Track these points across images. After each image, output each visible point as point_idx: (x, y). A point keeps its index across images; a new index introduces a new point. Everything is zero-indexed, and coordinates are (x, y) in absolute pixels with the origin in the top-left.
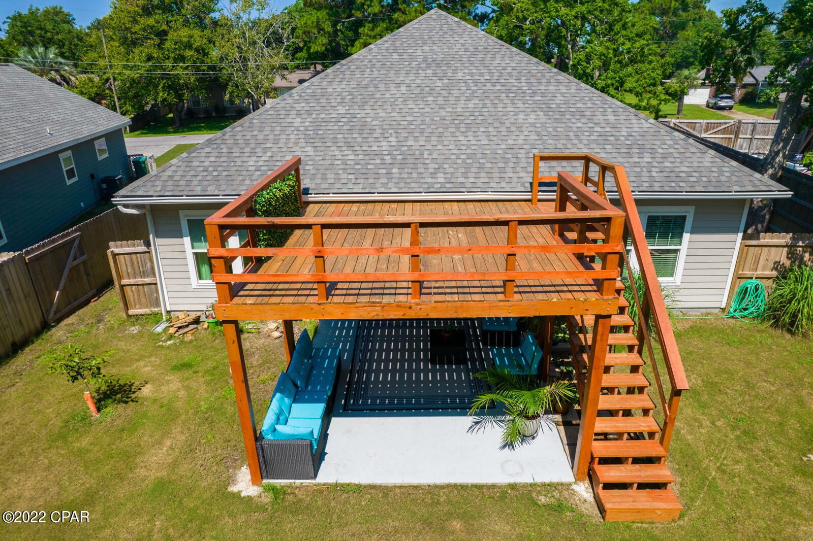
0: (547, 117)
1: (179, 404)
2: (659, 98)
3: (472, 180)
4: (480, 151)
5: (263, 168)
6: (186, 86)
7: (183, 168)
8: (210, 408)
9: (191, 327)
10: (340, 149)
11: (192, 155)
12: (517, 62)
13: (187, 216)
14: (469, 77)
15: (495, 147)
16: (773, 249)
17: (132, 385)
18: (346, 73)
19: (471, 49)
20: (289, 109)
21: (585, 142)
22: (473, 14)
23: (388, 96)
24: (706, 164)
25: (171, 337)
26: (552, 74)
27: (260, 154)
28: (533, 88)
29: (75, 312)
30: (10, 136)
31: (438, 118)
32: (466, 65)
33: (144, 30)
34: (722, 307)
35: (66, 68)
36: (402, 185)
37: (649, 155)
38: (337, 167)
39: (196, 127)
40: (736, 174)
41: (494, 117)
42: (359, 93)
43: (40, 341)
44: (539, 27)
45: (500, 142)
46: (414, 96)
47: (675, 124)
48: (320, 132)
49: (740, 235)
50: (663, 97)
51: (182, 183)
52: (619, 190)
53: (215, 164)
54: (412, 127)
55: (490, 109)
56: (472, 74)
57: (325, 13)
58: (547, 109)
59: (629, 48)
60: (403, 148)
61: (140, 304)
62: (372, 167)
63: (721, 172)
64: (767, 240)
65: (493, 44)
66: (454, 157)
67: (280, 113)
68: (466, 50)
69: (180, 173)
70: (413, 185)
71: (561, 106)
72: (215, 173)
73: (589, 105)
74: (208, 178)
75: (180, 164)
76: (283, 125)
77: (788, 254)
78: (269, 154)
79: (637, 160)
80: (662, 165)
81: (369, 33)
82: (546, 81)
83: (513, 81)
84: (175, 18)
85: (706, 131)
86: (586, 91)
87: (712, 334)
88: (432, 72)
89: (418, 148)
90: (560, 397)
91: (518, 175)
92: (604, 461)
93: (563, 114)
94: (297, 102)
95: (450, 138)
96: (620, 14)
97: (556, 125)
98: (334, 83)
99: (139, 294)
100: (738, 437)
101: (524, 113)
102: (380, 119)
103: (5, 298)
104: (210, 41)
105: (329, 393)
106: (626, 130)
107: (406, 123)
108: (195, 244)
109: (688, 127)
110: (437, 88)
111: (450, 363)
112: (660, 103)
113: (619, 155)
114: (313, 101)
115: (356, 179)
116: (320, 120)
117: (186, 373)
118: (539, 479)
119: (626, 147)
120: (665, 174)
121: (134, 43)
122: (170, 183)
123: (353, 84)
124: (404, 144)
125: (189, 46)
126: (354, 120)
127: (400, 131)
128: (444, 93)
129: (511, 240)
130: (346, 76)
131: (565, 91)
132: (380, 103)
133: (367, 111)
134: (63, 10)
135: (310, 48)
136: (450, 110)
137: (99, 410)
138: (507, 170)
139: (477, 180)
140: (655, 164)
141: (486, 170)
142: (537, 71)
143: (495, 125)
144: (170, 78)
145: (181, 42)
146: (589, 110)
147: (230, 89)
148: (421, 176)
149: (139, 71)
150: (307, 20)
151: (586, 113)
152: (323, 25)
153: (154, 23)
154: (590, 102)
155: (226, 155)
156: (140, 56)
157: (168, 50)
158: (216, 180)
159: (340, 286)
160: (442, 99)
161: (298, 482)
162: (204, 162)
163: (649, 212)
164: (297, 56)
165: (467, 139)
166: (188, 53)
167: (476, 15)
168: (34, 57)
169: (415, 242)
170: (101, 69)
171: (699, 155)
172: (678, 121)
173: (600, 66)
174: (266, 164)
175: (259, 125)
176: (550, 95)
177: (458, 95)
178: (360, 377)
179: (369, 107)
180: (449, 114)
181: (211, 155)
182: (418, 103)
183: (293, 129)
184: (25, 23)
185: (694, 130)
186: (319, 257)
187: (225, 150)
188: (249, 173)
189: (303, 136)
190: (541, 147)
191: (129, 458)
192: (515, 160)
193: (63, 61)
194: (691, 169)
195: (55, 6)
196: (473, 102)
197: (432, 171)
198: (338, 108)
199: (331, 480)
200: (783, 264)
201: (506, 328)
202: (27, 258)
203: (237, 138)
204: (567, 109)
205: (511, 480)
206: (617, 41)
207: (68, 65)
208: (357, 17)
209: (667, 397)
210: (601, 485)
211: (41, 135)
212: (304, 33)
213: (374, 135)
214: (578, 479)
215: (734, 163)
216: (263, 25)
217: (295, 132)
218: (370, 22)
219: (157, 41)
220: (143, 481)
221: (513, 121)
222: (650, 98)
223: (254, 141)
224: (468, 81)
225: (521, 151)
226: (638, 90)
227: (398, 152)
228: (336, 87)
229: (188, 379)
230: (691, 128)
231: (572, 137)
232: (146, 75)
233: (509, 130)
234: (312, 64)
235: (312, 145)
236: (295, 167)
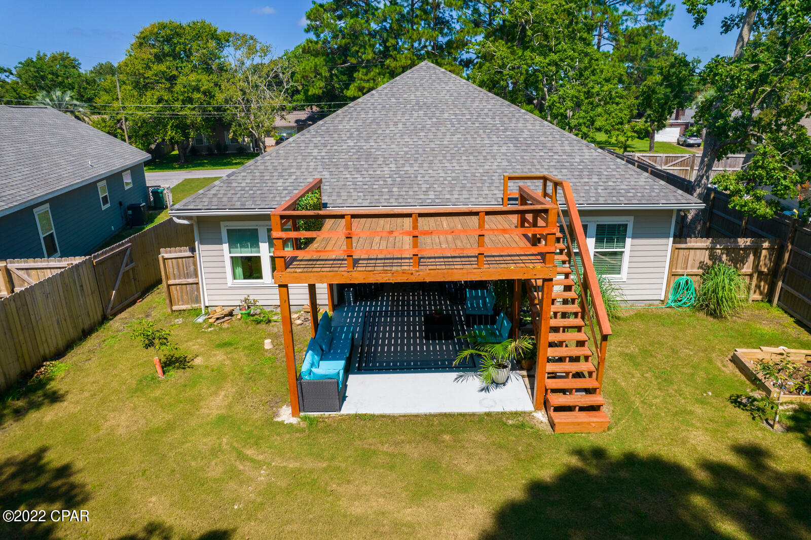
0: (516, 148)
1: (226, 369)
2: (626, 135)
3: (457, 196)
4: (462, 174)
5: (289, 188)
6: (193, 125)
7: (225, 188)
8: (252, 371)
9: (227, 318)
10: (350, 173)
11: (231, 178)
12: (493, 104)
13: (227, 226)
14: (453, 117)
15: (474, 171)
16: (698, 251)
17: (186, 357)
18: (353, 113)
19: (455, 94)
20: (308, 142)
21: (546, 167)
22: (459, 60)
23: (388, 132)
24: (641, 183)
25: (211, 325)
26: (520, 114)
27: (287, 177)
28: (505, 125)
29: (125, 310)
30: (62, 167)
31: (429, 149)
32: (451, 107)
33: (156, 75)
34: (662, 299)
35: (81, 109)
36: (401, 200)
37: (597, 177)
38: (349, 187)
39: (200, 163)
40: (664, 191)
41: (473, 148)
42: (364, 130)
43: (102, 329)
44: (517, 73)
45: (478, 167)
46: (409, 132)
47: (639, 158)
48: (334, 160)
49: (671, 239)
50: (629, 134)
51: (225, 199)
52: (567, 203)
53: (250, 185)
54: (408, 156)
55: (470, 142)
56: (456, 115)
57: (322, 59)
58: (516, 142)
59: (598, 92)
60: (401, 173)
61: (183, 301)
62: (377, 187)
63: (652, 189)
64: (692, 244)
65: (473, 90)
66: (442, 179)
67: (301, 145)
68: (451, 95)
69: (222, 192)
70: (409, 200)
71: (528, 139)
72: (251, 192)
73: (550, 138)
74: (246, 196)
75: (222, 184)
76: (303, 154)
77: (710, 256)
78: (294, 177)
79: (587, 180)
80: (607, 184)
81: (363, 77)
82: (515, 120)
83: (489, 120)
84: (184, 64)
85: (666, 164)
86: (548, 128)
87: (651, 318)
88: (423, 112)
89: (413, 172)
90: (522, 349)
91: (492, 192)
92: (554, 391)
93: (529, 145)
94: (314, 136)
95: (439, 165)
96: (590, 62)
97: (523, 154)
98: (344, 122)
99: (182, 293)
100: (659, 383)
101: (497, 145)
102: (382, 150)
103: (79, 292)
104: (216, 85)
105: (348, 355)
106: (579, 157)
107: (403, 153)
108: (231, 250)
109: (650, 160)
110: (427, 126)
111: (440, 339)
112: (628, 140)
113: (572, 177)
114: (327, 136)
115: (364, 196)
116: (333, 151)
117: (229, 349)
118: (507, 409)
119: (578, 170)
120: (608, 191)
121: (146, 87)
122: (215, 199)
123: (360, 123)
124: (401, 169)
125: (197, 89)
126: (361, 151)
127: (398, 159)
128: (434, 130)
129: (481, 226)
130: (353, 116)
131: (531, 128)
132: (381, 138)
133: (371, 144)
134: (69, 55)
135: (308, 91)
136: (439, 143)
137: (164, 373)
138: (484, 188)
139: (460, 197)
140: (601, 184)
141: (467, 189)
142: (508, 112)
143: (474, 154)
144: (178, 118)
145: (190, 85)
146: (550, 142)
147: (233, 128)
148: (416, 193)
149: (150, 112)
150: (305, 66)
151: (547, 145)
152: (320, 70)
153: (165, 69)
154: (550, 136)
155: (258, 178)
156: (151, 98)
157: (177, 93)
158: (253, 197)
159: (360, 262)
160: (432, 134)
161: (327, 414)
162: (241, 183)
163: (598, 221)
164: (295, 98)
165: (452, 165)
166: (196, 96)
167: (462, 60)
168: (52, 100)
169: (415, 227)
170: (114, 110)
171: (636, 176)
172: (641, 155)
173: (572, 107)
174: (291, 184)
175: (284, 154)
176: (519, 131)
177: (445, 131)
178: (369, 349)
179: (373, 141)
180: (437, 146)
181: (247, 178)
182: (413, 137)
183: (312, 157)
184: (39, 68)
185: (655, 162)
186: (349, 237)
187: (258, 174)
188: (278, 192)
189: (320, 163)
190: (511, 171)
191: (195, 402)
192: (490, 181)
193: (78, 103)
194: (629, 187)
195: (62, 51)
196: (456, 136)
197: (425, 190)
198: (347, 141)
199: (352, 412)
200: (707, 264)
201: (485, 313)
202: (94, 261)
203: (267, 164)
204: (532, 142)
205: (487, 410)
206: (587, 85)
207: (82, 107)
208: (352, 64)
209: (599, 342)
210: (552, 408)
211: (84, 167)
212: (303, 77)
213: (378, 163)
214: (537, 409)
215: (662, 182)
216: (265, 70)
217: (314, 160)
218: (363, 68)
219: (168, 85)
220: (208, 416)
221: (489, 151)
222: (618, 135)
223: (281, 167)
224: (453, 120)
225: (495, 174)
226: (607, 127)
227: (397, 176)
228: (345, 124)
229: (231, 353)
230: (653, 161)
231: (536, 163)
232: (156, 116)
233: (485, 158)
234: (308, 106)
235: (327, 170)
236: (317, 187)
